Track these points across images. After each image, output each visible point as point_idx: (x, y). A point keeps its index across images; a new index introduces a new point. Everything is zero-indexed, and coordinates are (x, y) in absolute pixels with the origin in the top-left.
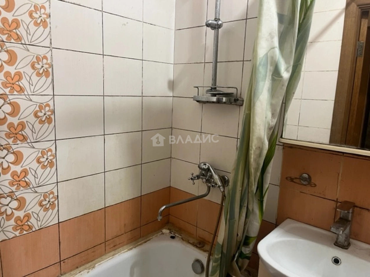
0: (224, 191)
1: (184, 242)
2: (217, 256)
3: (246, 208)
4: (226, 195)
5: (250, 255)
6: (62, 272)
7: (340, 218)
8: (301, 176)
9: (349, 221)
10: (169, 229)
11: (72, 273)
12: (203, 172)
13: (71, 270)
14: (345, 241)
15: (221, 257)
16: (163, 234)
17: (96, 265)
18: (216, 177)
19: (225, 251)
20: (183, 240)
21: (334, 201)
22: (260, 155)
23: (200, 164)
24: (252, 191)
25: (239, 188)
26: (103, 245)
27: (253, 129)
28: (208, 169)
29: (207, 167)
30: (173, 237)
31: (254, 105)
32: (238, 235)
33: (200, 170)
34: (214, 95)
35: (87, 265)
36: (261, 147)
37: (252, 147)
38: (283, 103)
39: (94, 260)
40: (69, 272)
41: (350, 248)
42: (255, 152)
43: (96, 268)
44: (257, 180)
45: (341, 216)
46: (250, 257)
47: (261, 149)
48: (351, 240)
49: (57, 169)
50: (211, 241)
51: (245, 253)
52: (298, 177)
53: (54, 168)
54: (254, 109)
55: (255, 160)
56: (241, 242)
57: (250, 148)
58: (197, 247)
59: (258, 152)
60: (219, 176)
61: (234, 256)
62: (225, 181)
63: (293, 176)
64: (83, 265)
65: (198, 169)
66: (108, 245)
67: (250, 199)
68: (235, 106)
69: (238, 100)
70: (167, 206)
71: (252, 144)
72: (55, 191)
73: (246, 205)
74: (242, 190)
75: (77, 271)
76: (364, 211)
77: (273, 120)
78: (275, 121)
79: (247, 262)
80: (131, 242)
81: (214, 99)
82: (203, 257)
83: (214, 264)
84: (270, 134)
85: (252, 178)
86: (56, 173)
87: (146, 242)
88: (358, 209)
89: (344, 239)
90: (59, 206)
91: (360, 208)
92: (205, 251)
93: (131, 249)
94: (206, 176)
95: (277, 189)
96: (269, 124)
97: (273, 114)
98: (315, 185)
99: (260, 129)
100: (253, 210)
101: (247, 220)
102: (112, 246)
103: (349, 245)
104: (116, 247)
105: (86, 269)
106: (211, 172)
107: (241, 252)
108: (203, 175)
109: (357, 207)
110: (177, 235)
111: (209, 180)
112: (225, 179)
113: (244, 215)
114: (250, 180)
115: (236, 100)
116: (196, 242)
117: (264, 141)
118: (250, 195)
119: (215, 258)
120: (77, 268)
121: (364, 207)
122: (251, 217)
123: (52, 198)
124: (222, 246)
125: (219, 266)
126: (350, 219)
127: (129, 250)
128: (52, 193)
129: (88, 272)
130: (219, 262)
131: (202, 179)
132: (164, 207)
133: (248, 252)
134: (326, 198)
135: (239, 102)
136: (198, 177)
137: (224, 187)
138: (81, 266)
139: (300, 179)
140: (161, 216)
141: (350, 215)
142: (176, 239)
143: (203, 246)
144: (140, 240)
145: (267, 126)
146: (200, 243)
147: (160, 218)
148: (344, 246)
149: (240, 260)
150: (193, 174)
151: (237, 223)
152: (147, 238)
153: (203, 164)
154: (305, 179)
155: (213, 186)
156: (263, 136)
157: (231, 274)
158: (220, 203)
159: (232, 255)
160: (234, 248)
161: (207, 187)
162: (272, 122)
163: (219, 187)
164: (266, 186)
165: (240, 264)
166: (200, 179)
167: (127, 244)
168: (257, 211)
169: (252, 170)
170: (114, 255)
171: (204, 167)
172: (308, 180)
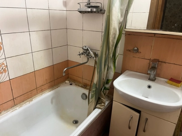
0: (96, 60)
1: (77, 86)
2: (94, 89)
3: (107, 65)
4: (97, 61)
5: (109, 88)
6: (15, 104)
7: (152, 67)
8: (134, 49)
9: (156, 68)
10: (69, 81)
11: (21, 104)
12: (85, 51)
13: (20, 103)
14: (154, 77)
15: (96, 90)
16: (66, 83)
17: (33, 99)
18: (91, 53)
19: (97, 87)
20: (76, 85)
21: (149, 60)
22: (115, 38)
23: (83, 47)
24: (110, 57)
25: (104, 56)
26: (36, 90)
27: (111, 23)
28: (88, 50)
29: (87, 48)
30: (71, 84)
31: (112, 10)
32: (103, 79)
33: (83, 50)
34: (89, 7)
35: (29, 100)
36: (115, 33)
37: (111, 33)
38: (126, 11)
39: (32, 97)
40: (19, 104)
41: (156, 81)
42: (112, 36)
43: (33, 101)
44: (113, 51)
45: (152, 66)
46: (109, 89)
47: (115, 34)
48: (156, 77)
49: (4, 51)
50: (90, 84)
51: (107, 87)
52: (132, 49)
53: (3, 50)
54: (112, 12)
55: (112, 40)
56: (105, 82)
57: (110, 34)
58: (83, 87)
59: (113, 36)
60: (93, 52)
61: (102, 89)
62: (96, 55)
63: (130, 49)
64: (26, 100)
65: (82, 49)
66: (39, 90)
67: (110, 61)
68: (100, 14)
69: (102, 10)
70: (68, 68)
71: (110, 32)
72: (5, 63)
73: (107, 64)
74: (105, 57)
75: (23, 103)
76: (163, 63)
77: (121, 18)
78: (122, 19)
79: (108, 91)
80: (50, 88)
81: (89, 10)
82: (86, 92)
83: (92, 93)
84: (120, 26)
85: (111, 50)
86: (4, 53)
87: (58, 87)
88: (160, 62)
89: (153, 76)
90: (9, 71)
91: (161, 62)
92: (87, 89)
93: (50, 91)
94: (86, 53)
95: (122, 56)
96: (119, 21)
97: (121, 15)
98: (141, 53)
99: (115, 23)
100: (110, 66)
101: (108, 71)
102: (40, 90)
103: (155, 79)
104: (43, 91)
105: (28, 101)
106: (89, 50)
107: (105, 87)
108: (85, 53)
109: (160, 61)
110: (73, 83)
111: (88, 55)
112: (96, 54)
113: (106, 69)
114: (110, 51)
115: (101, 10)
116: (82, 85)
117: (117, 30)
118: (109, 59)
119: (93, 90)
120: (23, 101)
121: (163, 61)
122: (110, 70)
123: (4, 67)
124: (96, 85)
125: (95, 94)
126: (156, 67)
127: (49, 91)
128: (4, 64)
129: (29, 103)
130: (95, 92)
131: (84, 55)
132: (66, 69)
133: (108, 87)
134: (145, 58)
135: (102, 11)
136: (82, 54)
137: (96, 58)
138: (25, 101)
139: (133, 50)
140: (64, 73)
141: (157, 65)
142: (73, 85)
143: (86, 87)
144: (54, 87)
145: (118, 21)
146: (84, 86)
147: (64, 74)
148: (153, 80)
149: (105, 90)
150: (80, 52)
151: (103, 73)
152: (58, 86)
153: (84, 47)
154: (136, 50)
155: (90, 57)
156: (116, 27)
157: (100, 97)
158: (94, 66)
159: (101, 88)
160: (102, 85)
161: (87, 59)
162: (121, 19)
163: (93, 57)
164: (117, 54)
165: (104, 93)
166: (83, 55)
167: (48, 89)
168: (113, 67)
169: (111, 46)
170: (42, 94)
171: (85, 48)
172: (137, 50)
